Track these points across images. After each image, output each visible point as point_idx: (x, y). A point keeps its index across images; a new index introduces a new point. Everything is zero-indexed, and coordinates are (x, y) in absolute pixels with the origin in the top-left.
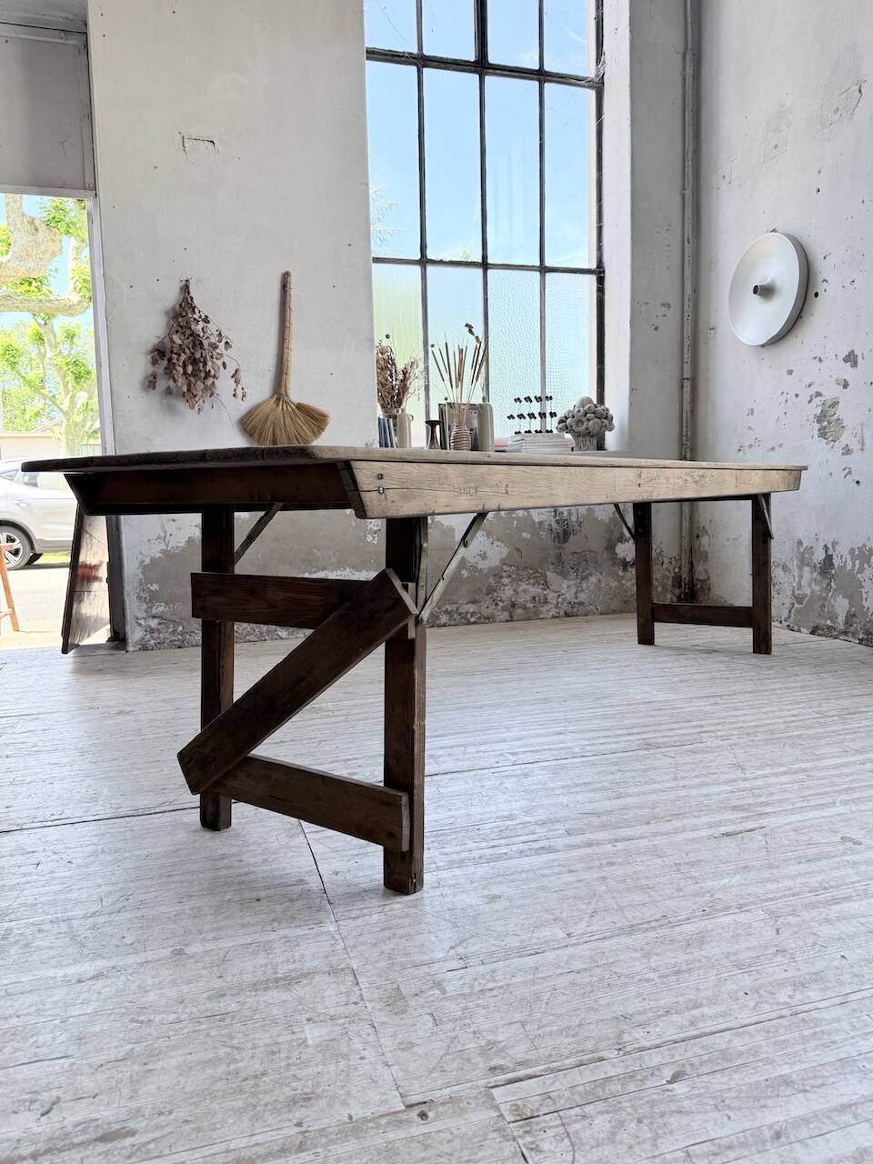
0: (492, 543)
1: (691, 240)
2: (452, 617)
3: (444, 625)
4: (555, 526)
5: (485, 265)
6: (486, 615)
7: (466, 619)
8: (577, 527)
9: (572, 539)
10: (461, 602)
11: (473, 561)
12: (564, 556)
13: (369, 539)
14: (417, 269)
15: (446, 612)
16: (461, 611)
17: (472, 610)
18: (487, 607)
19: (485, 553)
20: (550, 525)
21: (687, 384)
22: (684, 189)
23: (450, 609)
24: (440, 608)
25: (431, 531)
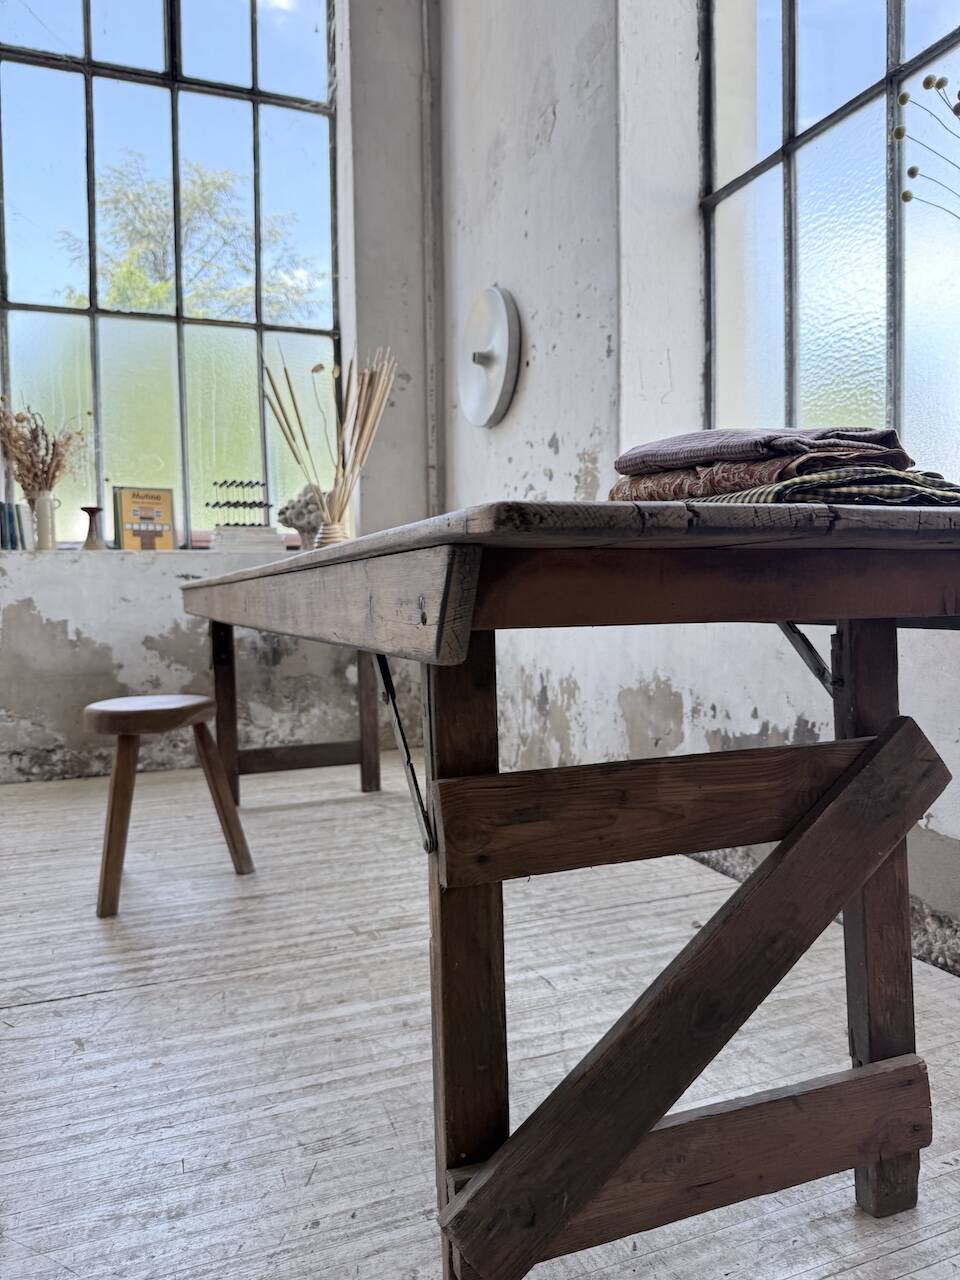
0: (169, 666)
1: (432, 298)
3: (97, 775)
4: (260, 644)
5: (179, 318)
6: (159, 760)
8: (291, 645)
9: (285, 660)
12: (275, 683)
14: (85, 321)
18: (162, 750)
19: (157, 679)
20: (253, 643)
21: (433, 474)
22: (424, 235)
24: (90, 752)
25: (77, 649)
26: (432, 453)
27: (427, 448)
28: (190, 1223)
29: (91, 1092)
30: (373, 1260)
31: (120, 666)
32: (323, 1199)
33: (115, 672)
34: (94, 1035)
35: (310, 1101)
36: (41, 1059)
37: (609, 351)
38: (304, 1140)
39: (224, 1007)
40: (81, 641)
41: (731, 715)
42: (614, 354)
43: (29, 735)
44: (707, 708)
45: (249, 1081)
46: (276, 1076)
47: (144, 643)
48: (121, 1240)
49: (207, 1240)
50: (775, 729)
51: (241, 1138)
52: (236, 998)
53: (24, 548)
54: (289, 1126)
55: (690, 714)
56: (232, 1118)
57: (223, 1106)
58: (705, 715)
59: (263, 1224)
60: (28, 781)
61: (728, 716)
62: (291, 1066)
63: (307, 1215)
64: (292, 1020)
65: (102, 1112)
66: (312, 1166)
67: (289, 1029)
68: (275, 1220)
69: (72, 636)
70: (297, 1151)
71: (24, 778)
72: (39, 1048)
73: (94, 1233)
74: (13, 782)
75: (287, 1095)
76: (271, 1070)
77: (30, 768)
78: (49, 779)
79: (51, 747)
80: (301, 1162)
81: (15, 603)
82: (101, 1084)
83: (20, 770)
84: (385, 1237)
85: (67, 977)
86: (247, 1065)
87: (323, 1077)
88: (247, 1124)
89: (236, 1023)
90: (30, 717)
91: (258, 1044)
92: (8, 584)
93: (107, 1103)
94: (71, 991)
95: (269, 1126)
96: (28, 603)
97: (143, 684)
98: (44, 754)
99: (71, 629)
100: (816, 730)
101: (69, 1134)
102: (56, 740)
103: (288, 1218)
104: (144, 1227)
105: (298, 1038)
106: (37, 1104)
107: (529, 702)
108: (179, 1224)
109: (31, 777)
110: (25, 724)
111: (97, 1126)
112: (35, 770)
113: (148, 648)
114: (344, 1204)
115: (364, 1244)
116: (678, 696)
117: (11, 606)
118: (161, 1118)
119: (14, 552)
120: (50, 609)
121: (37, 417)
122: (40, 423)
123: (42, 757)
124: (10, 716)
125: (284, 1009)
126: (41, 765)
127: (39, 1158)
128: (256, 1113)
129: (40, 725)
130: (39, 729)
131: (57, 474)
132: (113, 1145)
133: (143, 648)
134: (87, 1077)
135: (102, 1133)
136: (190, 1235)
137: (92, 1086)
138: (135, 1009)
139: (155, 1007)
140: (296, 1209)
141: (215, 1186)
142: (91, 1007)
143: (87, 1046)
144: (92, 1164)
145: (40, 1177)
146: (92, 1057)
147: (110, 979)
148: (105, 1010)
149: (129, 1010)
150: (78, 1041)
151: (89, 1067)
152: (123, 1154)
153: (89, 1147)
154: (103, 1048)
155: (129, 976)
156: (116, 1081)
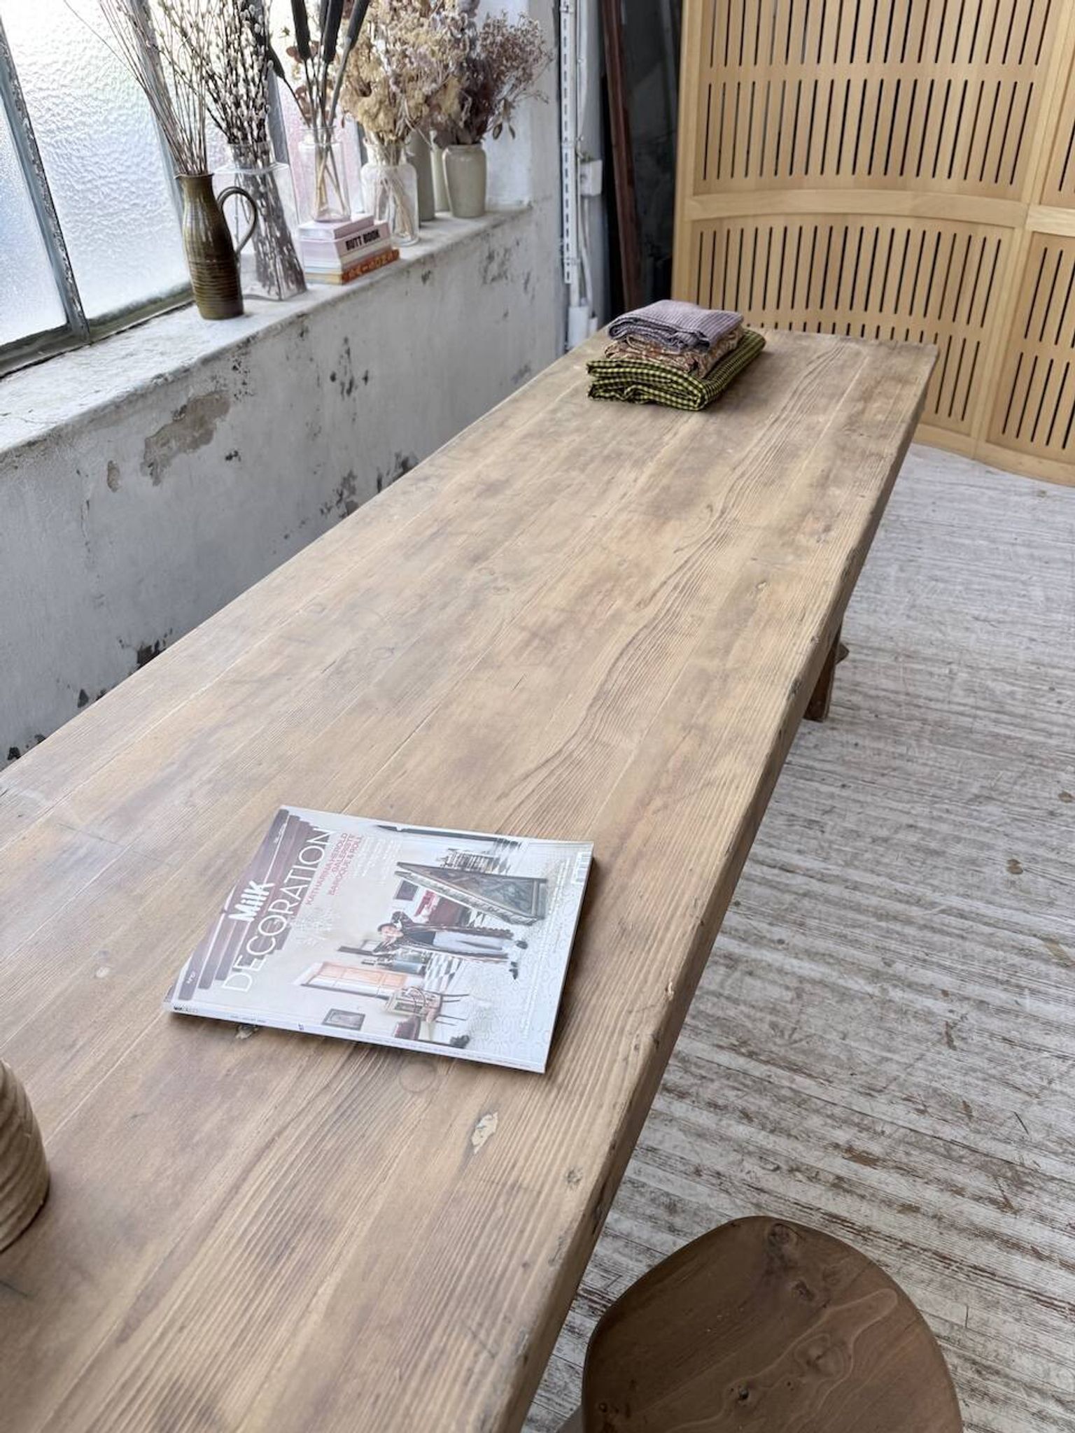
28: (906, 820)
30: (829, 759)
32: (832, 796)
34: (934, 1045)
35: (797, 860)
36: (986, 1035)
38: (819, 834)
39: (801, 1012)
45: (827, 901)
46: (805, 895)
48: (944, 828)
49: (900, 806)
51: (855, 856)
52: (782, 1022)
54: (822, 848)
56: (855, 875)
57: (855, 888)
59: (869, 799)
62: (788, 898)
63: (845, 793)
64: (755, 953)
65: (942, 932)
66: (826, 817)
67: (765, 942)
68: (861, 797)
70: (828, 829)
72: (988, 1054)
73: (958, 840)
75: (809, 874)
76: (806, 903)
80: (829, 821)
82: (939, 965)
84: (816, 765)
86: (820, 919)
87: (774, 875)
88: (847, 864)
89: (802, 979)
91: (799, 940)
93: (937, 938)
95: (833, 854)
101: (968, 923)
103: (855, 796)
105: (763, 926)
114: (824, 788)
115: (828, 767)
125: (750, 974)
128: (835, 870)
132: (936, 897)
134: (946, 981)
135: (943, 911)
136: (908, 813)
137: (945, 968)
138: (886, 1067)
139: (865, 1057)
140: (848, 798)
141: (884, 833)
142: (932, 1102)
143: (943, 1030)
144: (953, 887)
145: (987, 895)
146: (939, 1007)
147: (900, 1155)
148: (918, 1085)
149: (892, 1069)
150: (950, 1044)
151: (945, 993)
152: (932, 885)
153: (954, 904)
154: (927, 1017)
155: (876, 1149)
156: (925, 961)
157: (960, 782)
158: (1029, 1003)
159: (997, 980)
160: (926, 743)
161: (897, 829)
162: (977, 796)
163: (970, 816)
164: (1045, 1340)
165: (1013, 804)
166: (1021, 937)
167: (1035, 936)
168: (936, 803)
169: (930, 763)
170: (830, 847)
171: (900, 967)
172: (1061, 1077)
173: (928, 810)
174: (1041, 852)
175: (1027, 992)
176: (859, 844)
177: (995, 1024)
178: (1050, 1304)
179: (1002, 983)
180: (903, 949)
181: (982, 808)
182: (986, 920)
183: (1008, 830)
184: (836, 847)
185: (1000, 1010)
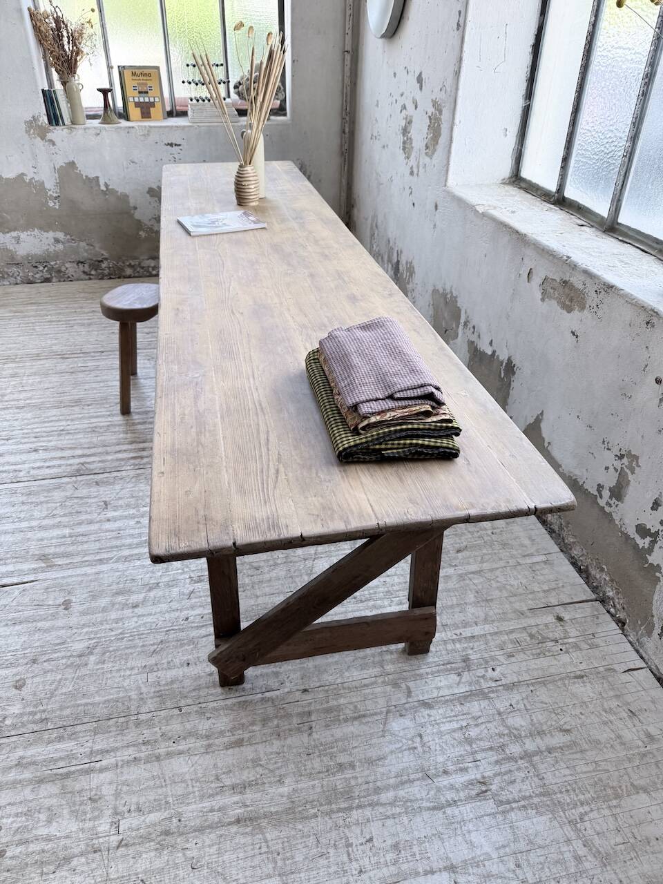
2: (135, 270)
3: (130, 277)
7: (148, 271)
10: (142, 258)
11: (149, 224)
13: (51, 204)
15: (130, 266)
16: (142, 265)
17: (152, 265)
21: (348, 57)
23: (133, 264)
24: (123, 263)
25: (107, 197)
26: (348, 38)
27: (345, 34)
28: (139, 611)
29: (109, 535)
30: (204, 639)
31: (135, 208)
32: (193, 607)
33: (132, 212)
34: (113, 500)
36: (89, 512)
37: (458, 25)
38: (192, 576)
40: (109, 191)
41: (481, 336)
42: (461, 29)
43: (86, 251)
44: (470, 326)
47: (148, 192)
48: (113, 615)
49: (145, 619)
50: (498, 357)
53: (64, 124)
54: (187, 568)
55: (463, 324)
58: (470, 329)
59: (167, 616)
60: (90, 279)
61: (479, 336)
63: (185, 613)
65: (112, 547)
66: (192, 590)
68: (172, 614)
69: (103, 188)
70: (188, 582)
71: (87, 277)
72: (88, 505)
73: (104, 610)
74: (82, 280)
77: (90, 271)
78: (102, 279)
79: (100, 259)
80: (188, 587)
81: (64, 165)
82: (112, 531)
83: (84, 272)
85: (104, 459)
90: (85, 240)
92: (57, 151)
93: (114, 543)
94: (104, 468)
96: (72, 164)
97: (150, 220)
98: (97, 263)
99: (102, 183)
100: (515, 368)
101: (98, 557)
102: (102, 255)
103: (177, 614)
104: (123, 609)
106: (85, 539)
107: (390, 266)
108: (136, 610)
109: (91, 277)
110: (83, 244)
111: (110, 555)
112: (93, 272)
113: (151, 196)
116: (460, 310)
117: (62, 166)
118: (136, 554)
119: (57, 128)
120: (87, 168)
121: (57, 9)
122: (60, 14)
123: (96, 264)
124: (73, 240)
126: (96, 270)
127: (86, 569)
129: (92, 245)
130: (92, 248)
131: (78, 58)
132: (115, 566)
133: (148, 195)
134: (108, 526)
135: (111, 559)
136: (139, 616)
137: (109, 531)
138: (132, 485)
139: (141, 485)
140: (181, 610)
141: (152, 594)
142: (112, 481)
143: (109, 506)
144: (106, 575)
145: (86, 578)
146: (110, 514)
147: (123, 463)
148: (119, 484)
149: (130, 485)
150: (105, 503)
151: (109, 520)
152: (118, 571)
153: (106, 566)
154: (116, 508)
155: (132, 461)
156: (120, 530)
157: (103, 662)
158: (67, 531)
159: (83, 535)
160: (133, 695)
161: (144, 602)
162: (91, 653)
163: (96, 633)
164: (73, 441)
165: (63, 658)
166: (68, 562)
167: (60, 565)
168: (121, 634)
169: (128, 673)
170: (183, 570)
171: (132, 523)
172: (56, 508)
173: (126, 625)
174: (47, 624)
175: (67, 535)
176: (165, 579)
177: (84, 517)
178: (70, 448)
179: (80, 535)
180: (132, 531)
181: (86, 644)
182: (87, 563)
183: (70, 632)
184: (180, 571)
185: (80, 524)
